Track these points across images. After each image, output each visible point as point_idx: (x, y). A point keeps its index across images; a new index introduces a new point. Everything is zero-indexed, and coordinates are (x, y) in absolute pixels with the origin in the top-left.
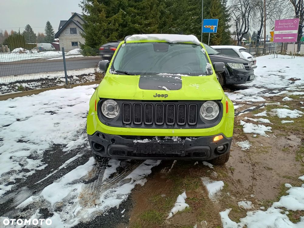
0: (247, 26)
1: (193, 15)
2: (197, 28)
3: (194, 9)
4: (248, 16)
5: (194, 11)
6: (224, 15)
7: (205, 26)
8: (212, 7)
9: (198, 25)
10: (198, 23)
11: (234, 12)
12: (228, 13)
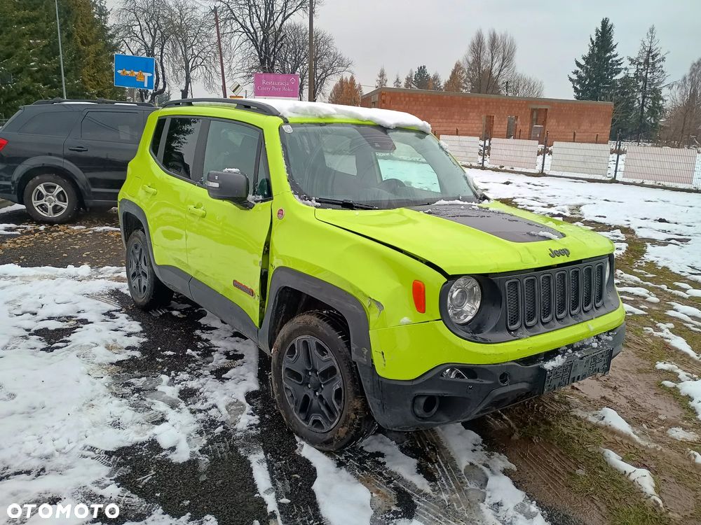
0: (161, 76)
1: (33, 34)
2: (46, 70)
3: (34, 20)
4: (161, 56)
5: (32, 26)
6: (106, 45)
7: (119, 72)
8: (76, 22)
9: (46, 63)
10: (46, 57)
11: (127, 40)
12: (115, 42)
